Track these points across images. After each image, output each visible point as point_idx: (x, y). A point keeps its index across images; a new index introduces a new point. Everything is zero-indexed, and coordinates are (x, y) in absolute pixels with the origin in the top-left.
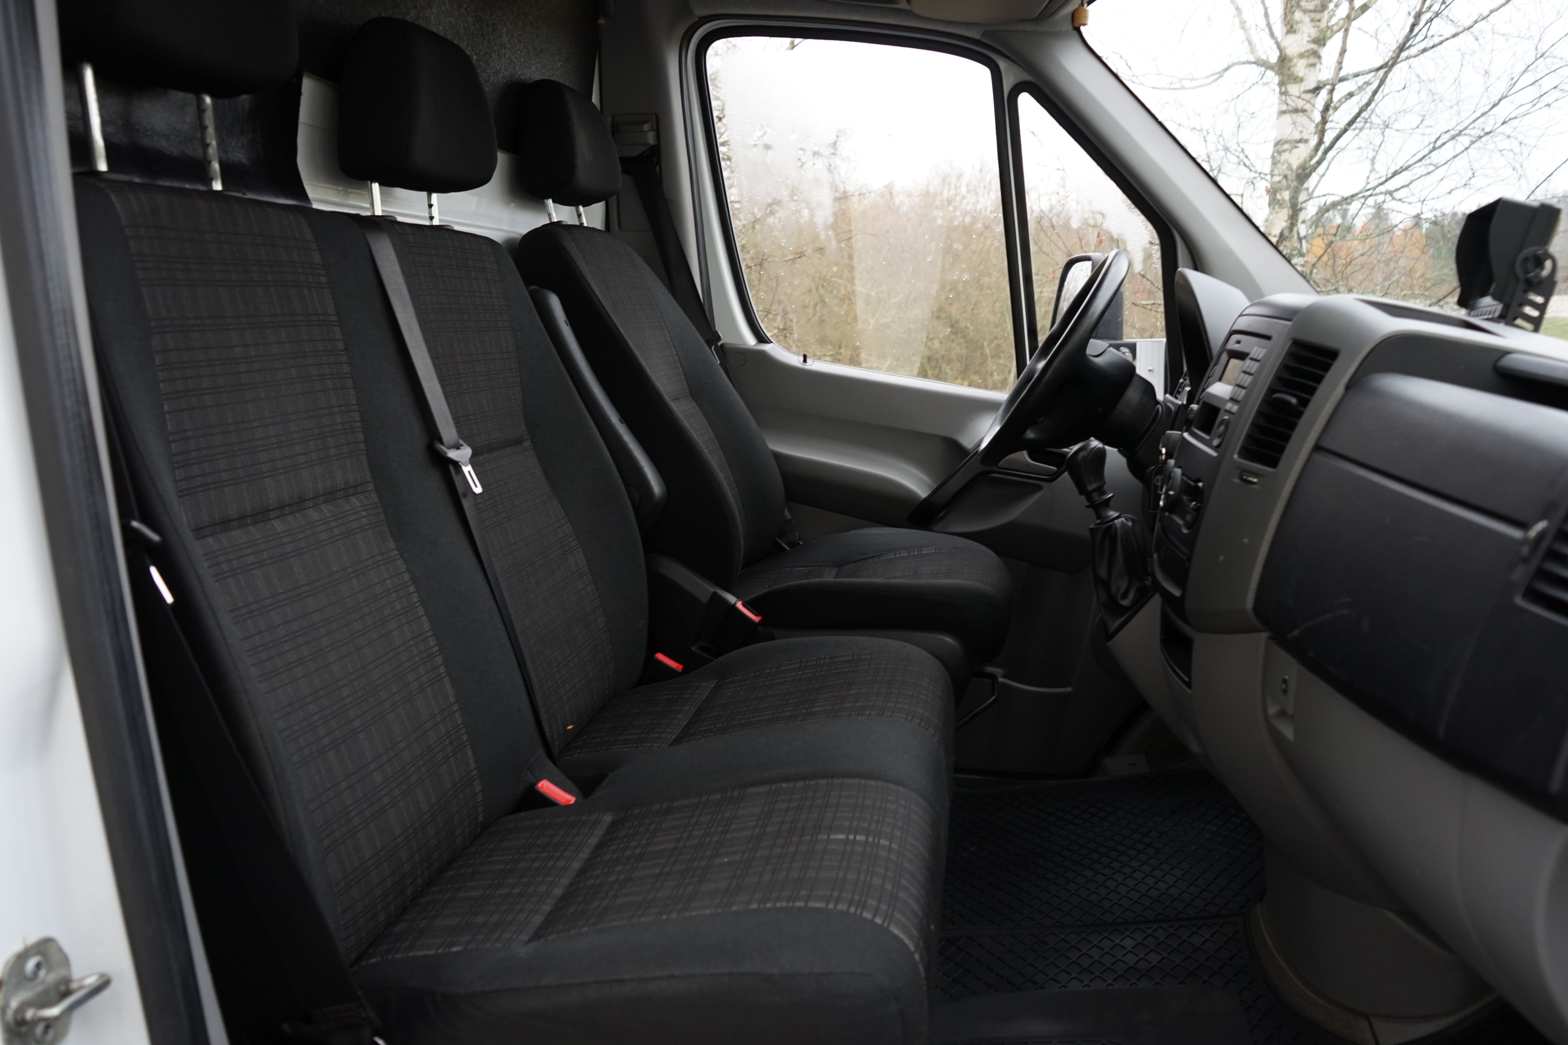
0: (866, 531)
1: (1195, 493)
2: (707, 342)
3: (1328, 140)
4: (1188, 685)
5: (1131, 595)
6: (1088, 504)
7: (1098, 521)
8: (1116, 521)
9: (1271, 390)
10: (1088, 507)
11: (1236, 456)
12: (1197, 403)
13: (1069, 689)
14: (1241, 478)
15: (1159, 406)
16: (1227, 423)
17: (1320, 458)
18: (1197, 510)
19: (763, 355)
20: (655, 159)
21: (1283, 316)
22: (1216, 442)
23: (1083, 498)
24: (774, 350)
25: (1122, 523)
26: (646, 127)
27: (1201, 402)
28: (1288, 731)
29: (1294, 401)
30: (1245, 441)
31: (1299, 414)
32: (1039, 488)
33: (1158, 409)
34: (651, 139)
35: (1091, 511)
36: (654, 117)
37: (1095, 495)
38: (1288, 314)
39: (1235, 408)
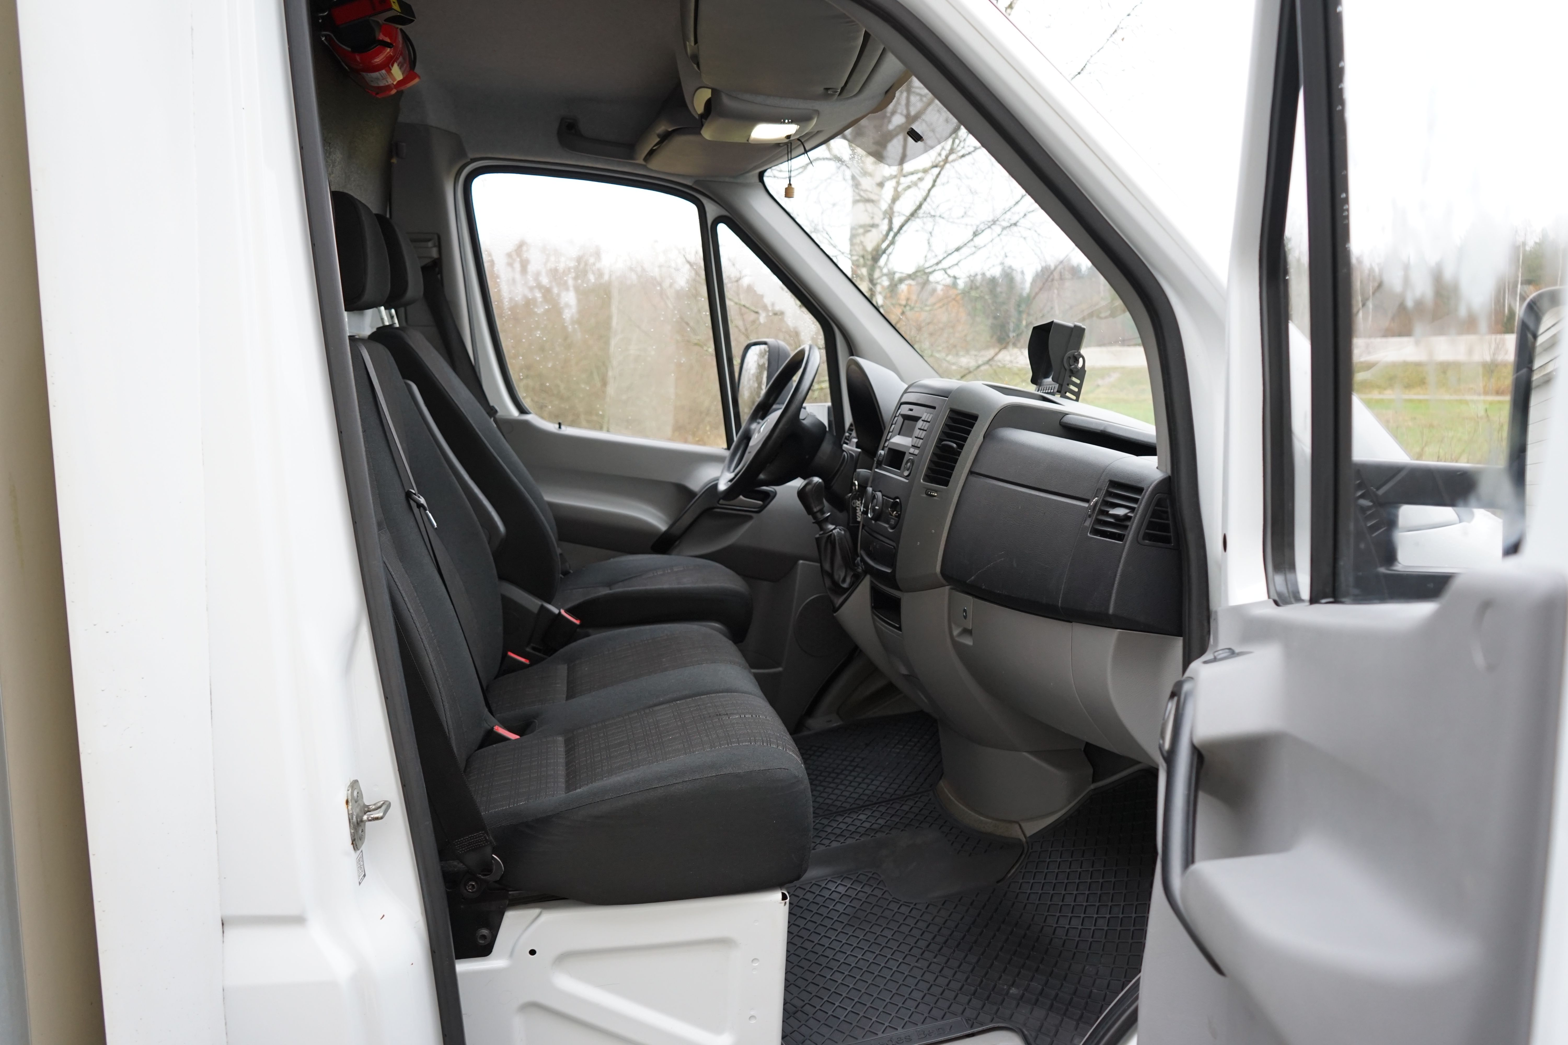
0: (616, 559)
1: (895, 506)
2: (488, 413)
3: (896, 227)
4: (900, 629)
5: (848, 580)
6: (814, 521)
7: (822, 532)
8: (834, 531)
9: (940, 440)
10: (814, 523)
11: (922, 481)
12: (883, 450)
13: (780, 669)
14: (927, 494)
15: (845, 453)
16: (913, 462)
17: (974, 479)
18: (898, 517)
19: (527, 424)
20: (437, 269)
21: (940, 394)
22: (906, 473)
23: (810, 517)
24: (532, 418)
25: (838, 532)
26: (430, 244)
27: (886, 449)
28: (968, 641)
29: (955, 445)
30: (927, 471)
31: (959, 454)
32: (751, 518)
33: (844, 455)
34: (434, 253)
35: (816, 526)
36: (436, 237)
37: (819, 515)
38: (944, 394)
39: (917, 452)
